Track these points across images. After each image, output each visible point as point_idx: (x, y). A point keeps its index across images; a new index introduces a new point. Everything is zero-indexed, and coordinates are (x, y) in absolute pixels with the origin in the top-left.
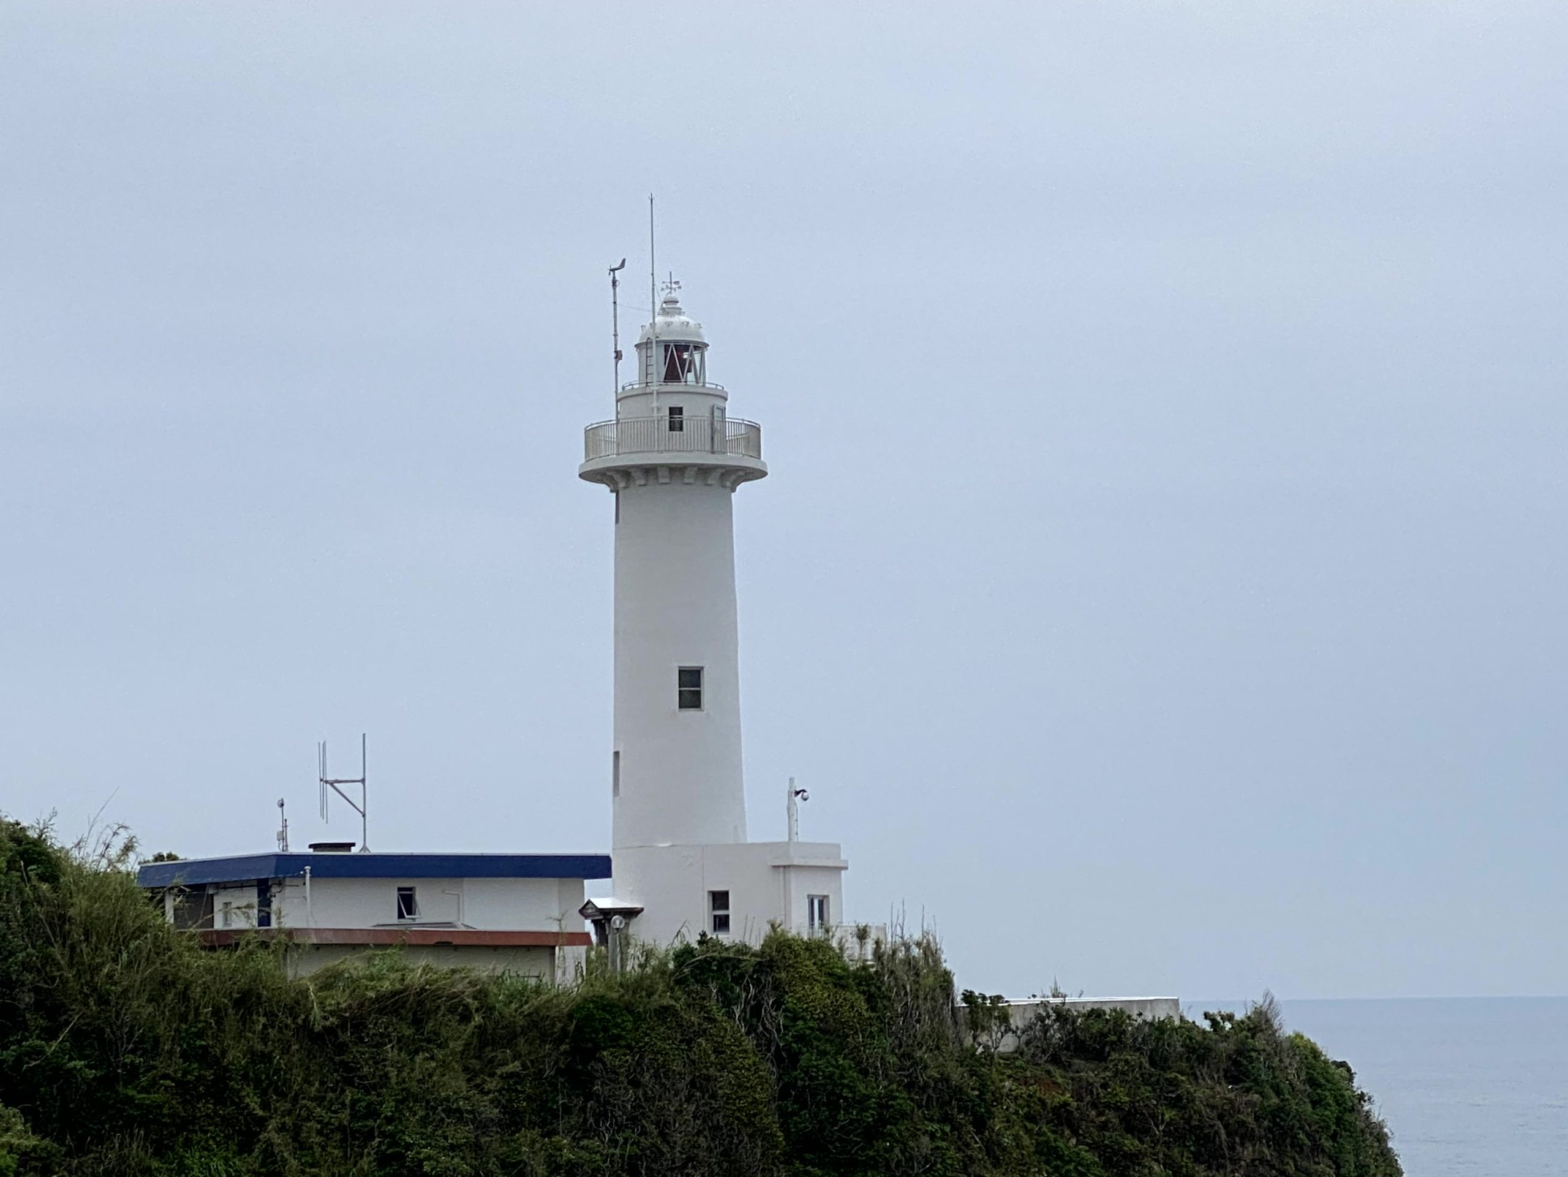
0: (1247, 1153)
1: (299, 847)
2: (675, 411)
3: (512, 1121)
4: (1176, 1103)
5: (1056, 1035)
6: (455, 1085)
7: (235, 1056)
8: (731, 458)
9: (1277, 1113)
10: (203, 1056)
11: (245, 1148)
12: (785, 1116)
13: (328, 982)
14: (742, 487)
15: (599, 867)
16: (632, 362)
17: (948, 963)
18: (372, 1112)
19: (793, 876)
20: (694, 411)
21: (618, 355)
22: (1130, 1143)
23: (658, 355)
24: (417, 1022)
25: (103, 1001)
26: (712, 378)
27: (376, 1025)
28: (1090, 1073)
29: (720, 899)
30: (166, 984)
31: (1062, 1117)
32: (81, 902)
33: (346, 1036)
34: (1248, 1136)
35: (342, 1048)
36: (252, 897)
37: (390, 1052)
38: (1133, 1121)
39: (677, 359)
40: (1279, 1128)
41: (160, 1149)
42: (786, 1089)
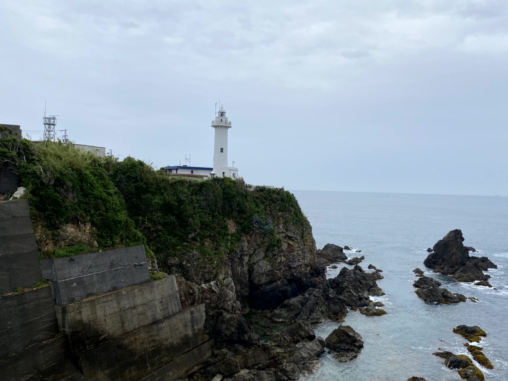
0: (278, 202)
1: (182, 165)
3: (192, 194)
4: (271, 197)
5: (258, 189)
6: (186, 190)
7: (162, 186)
8: (228, 125)
9: (282, 199)
10: (158, 186)
11: (162, 196)
12: (223, 196)
14: (229, 129)
16: (217, 114)
17: (244, 180)
18: (176, 193)
19: (231, 171)
20: (224, 120)
22: (265, 201)
23: (220, 113)
24: (182, 183)
25: (147, 179)
26: (226, 116)
27: (177, 183)
28: (261, 193)
29: (224, 173)
31: (257, 198)
32: (145, 169)
34: (278, 201)
35: (174, 186)
37: (179, 186)
38: (265, 198)
39: (222, 114)
40: (282, 200)
41: (153, 195)
42: (224, 193)
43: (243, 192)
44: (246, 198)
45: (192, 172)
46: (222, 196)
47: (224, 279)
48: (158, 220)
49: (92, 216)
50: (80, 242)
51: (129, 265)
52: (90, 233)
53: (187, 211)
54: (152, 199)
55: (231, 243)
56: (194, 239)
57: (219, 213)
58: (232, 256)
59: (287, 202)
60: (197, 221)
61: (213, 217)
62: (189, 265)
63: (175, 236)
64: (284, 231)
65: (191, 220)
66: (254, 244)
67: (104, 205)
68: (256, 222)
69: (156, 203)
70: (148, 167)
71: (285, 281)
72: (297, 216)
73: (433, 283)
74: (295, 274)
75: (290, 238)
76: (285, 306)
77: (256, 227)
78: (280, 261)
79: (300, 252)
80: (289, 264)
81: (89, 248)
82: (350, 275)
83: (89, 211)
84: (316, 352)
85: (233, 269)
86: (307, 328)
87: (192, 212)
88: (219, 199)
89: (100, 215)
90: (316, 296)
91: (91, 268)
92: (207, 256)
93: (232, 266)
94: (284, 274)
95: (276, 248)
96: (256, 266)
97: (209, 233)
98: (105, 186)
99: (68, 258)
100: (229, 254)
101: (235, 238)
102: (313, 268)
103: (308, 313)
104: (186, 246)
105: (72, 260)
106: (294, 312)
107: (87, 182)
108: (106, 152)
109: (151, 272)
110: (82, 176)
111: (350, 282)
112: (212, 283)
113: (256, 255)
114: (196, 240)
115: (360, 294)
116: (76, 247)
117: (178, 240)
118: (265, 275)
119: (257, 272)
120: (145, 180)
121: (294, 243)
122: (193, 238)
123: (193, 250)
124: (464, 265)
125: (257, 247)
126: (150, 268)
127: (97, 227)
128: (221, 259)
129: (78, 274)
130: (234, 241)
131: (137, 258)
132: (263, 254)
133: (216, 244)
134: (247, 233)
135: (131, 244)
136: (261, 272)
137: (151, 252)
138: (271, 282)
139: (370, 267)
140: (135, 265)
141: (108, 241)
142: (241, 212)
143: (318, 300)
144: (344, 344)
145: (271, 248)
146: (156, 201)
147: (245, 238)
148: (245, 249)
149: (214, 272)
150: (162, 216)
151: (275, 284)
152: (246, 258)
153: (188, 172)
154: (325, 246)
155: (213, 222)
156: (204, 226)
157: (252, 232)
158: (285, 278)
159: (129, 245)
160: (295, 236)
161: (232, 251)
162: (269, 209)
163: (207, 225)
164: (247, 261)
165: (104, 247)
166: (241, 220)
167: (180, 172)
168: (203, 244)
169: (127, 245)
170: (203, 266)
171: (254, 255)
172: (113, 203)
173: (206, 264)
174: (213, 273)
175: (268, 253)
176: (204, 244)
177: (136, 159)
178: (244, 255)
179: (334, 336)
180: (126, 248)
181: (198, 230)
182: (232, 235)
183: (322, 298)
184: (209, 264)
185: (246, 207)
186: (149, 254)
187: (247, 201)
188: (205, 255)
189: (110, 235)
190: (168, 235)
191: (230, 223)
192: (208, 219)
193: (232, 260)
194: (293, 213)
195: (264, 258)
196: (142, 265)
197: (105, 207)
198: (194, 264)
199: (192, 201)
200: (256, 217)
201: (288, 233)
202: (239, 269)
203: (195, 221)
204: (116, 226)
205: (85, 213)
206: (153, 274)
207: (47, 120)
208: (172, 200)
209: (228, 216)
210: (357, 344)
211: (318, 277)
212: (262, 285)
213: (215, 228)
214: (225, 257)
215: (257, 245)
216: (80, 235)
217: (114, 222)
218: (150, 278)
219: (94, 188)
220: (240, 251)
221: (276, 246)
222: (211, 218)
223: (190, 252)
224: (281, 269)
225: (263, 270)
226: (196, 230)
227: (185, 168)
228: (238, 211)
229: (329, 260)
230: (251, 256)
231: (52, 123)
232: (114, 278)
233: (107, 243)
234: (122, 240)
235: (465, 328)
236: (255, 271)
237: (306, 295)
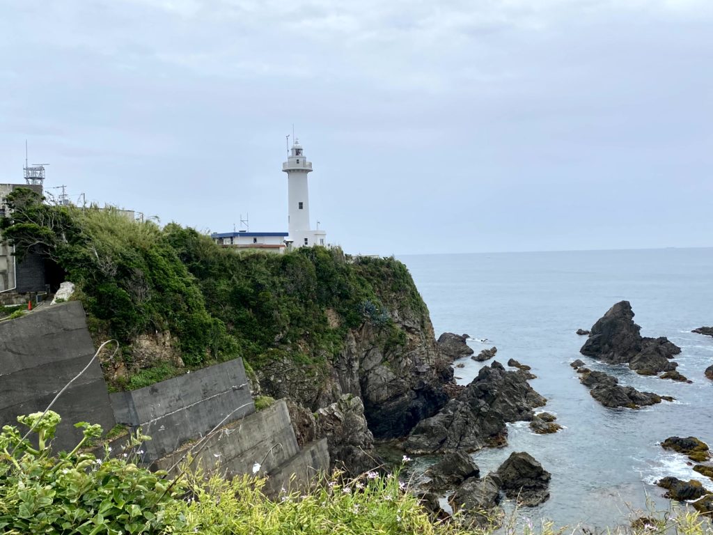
0: (390, 279)
1: (237, 231)
2: (298, 160)
3: (273, 275)
4: (379, 271)
5: (360, 261)
6: (264, 269)
7: (228, 265)
8: (307, 168)
9: (394, 273)
10: (222, 265)
11: (230, 280)
12: (317, 274)
13: (242, 253)
14: (309, 173)
15: (286, 234)
16: (290, 151)
17: (343, 249)
18: (250, 274)
19: (318, 236)
20: (301, 160)
21: (288, 151)
22: (371, 277)
23: (295, 151)
24: (257, 259)
25: (206, 256)
26: (304, 155)
27: (251, 260)
28: (365, 266)
29: (306, 240)
30: (216, 253)
31: (361, 274)
32: (200, 240)
33: (246, 262)
34: (389, 276)
35: (245, 264)
36: (230, 239)
37: (253, 264)
38: (372, 274)
39: (298, 151)
40: (395, 275)
41: (216, 280)
42: (317, 270)
43: (344, 267)
44: (348, 275)
45: (255, 240)
46: (315, 275)
47: (350, 399)
48: (227, 317)
49: (171, 319)
50: (159, 360)
51: (227, 390)
52: (171, 346)
53: (268, 300)
54: (215, 285)
55: (334, 343)
56: (283, 341)
57: (314, 300)
58: (337, 362)
59: (400, 278)
60: (285, 314)
61: (306, 306)
62: (280, 381)
63: (255, 339)
64: (400, 320)
65: (276, 313)
66: (366, 342)
67: (185, 302)
68: (366, 309)
69: (222, 291)
70: (205, 237)
71: (414, 394)
72: (414, 297)
73: (608, 379)
74: (426, 382)
76: (423, 431)
77: (367, 318)
78: (405, 364)
79: (423, 349)
80: (417, 369)
81: (174, 370)
82: (497, 378)
83: (167, 313)
84: (492, 495)
85: (341, 383)
86: (467, 461)
87: (276, 302)
88: (311, 280)
89: (182, 317)
90: (463, 412)
91: (180, 399)
92: (304, 365)
93: (339, 378)
94: (411, 384)
95: (398, 346)
96: (371, 375)
97: (303, 330)
98: (179, 273)
99: (149, 388)
100: (333, 360)
101: (339, 336)
102: (439, 370)
103: (459, 439)
104: (273, 353)
105: (154, 390)
106: (439, 438)
107: (158, 268)
108: (136, 217)
109: (253, 397)
110: (150, 259)
111: (501, 388)
112: (333, 406)
113: (369, 359)
114: (286, 343)
115: (519, 404)
116: (157, 370)
117: (260, 344)
118: (386, 388)
119: (374, 384)
120: (202, 258)
121: (414, 336)
122: (281, 340)
123: (283, 358)
124: (639, 350)
125: (371, 347)
126: (252, 392)
127: (179, 337)
128: (324, 368)
129: (165, 412)
130: (337, 341)
131: (235, 378)
132: (380, 357)
133: (314, 347)
134: (354, 327)
135: (225, 357)
136: (380, 382)
137: (250, 368)
138: (396, 397)
139: (511, 363)
140: (234, 390)
141: (196, 356)
142: (344, 296)
143: (467, 417)
144: (528, 479)
145: (392, 347)
146: (222, 288)
147: (352, 335)
148: (354, 350)
149: (317, 388)
150: (233, 310)
151: (400, 399)
152: (356, 364)
155: (307, 314)
156: (296, 320)
157: (361, 325)
158: (412, 388)
159: (223, 359)
160: (415, 326)
161: (337, 355)
162: (378, 289)
163: (299, 319)
164: (357, 369)
165: (192, 365)
166: (344, 308)
168: (295, 349)
169: (221, 360)
170: (299, 381)
171: (367, 359)
172: (196, 298)
173: (304, 378)
174: (314, 390)
175: (387, 354)
176: (298, 347)
177: (184, 227)
178: (353, 360)
179: (510, 468)
180: (221, 364)
181: (287, 328)
182: (335, 332)
183: (471, 413)
184: (308, 377)
185: (350, 289)
186: (248, 371)
187: (350, 279)
188: (301, 365)
189: (198, 347)
190: (245, 338)
191: (329, 314)
192: (300, 310)
193: (337, 368)
194: (409, 293)
195: (382, 362)
196: (242, 388)
197: (187, 304)
198: (287, 380)
199: (274, 284)
200: (365, 301)
201: (406, 322)
202: (348, 380)
203: (282, 315)
204: (205, 333)
205: (162, 316)
206: (256, 400)
207: (30, 172)
208: (245, 285)
209: (327, 303)
210: (544, 478)
211: (447, 383)
212: (382, 402)
213: (311, 323)
214: (328, 365)
215: (371, 343)
216: (158, 351)
217: (202, 325)
218: (254, 407)
219: (168, 276)
220: (347, 355)
221: (397, 343)
222: (303, 308)
223: (280, 361)
224: (406, 376)
225: (383, 379)
226: (284, 327)
227: (243, 234)
228: (339, 295)
229: (451, 356)
230: (362, 360)
231: (37, 176)
232: (210, 411)
233: (196, 360)
234: (212, 353)
235: (678, 441)
236: (370, 383)
237: (450, 411)
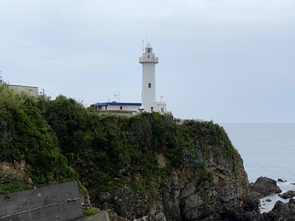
0: (208, 136)
2: (149, 56)
3: (122, 130)
4: (200, 130)
5: (187, 123)
6: (116, 126)
7: (92, 122)
8: (155, 61)
9: (211, 132)
10: (89, 122)
11: (93, 132)
12: (152, 130)
14: (156, 64)
15: (140, 104)
16: (145, 50)
17: (173, 115)
18: (106, 129)
19: (159, 106)
20: (151, 56)
21: (143, 50)
22: (194, 134)
23: (147, 49)
24: (112, 119)
26: (153, 52)
27: (107, 120)
28: (190, 127)
29: (152, 108)
31: (186, 131)
32: (76, 106)
34: (208, 134)
35: (104, 122)
37: (109, 123)
38: (194, 132)
39: (149, 50)
41: (84, 132)
42: (153, 128)
43: (172, 126)
44: (175, 132)
45: (121, 108)
46: (150, 131)
47: (156, 214)
49: (26, 154)
50: (15, 179)
51: (63, 201)
52: (24, 170)
53: (117, 146)
55: (161, 177)
56: (125, 174)
57: (149, 148)
58: (163, 190)
59: (216, 136)
60: (128, 156)
61: (143, 151)
62: (121, 200)
63: (106, 171)
64: (215, 164)
65: (121, 155)
66: (185, 178)
67: (38, 143)
68: (185, 156)
69: (87, 139)
70: (79, 104)
71: (218, 216)
72: (227, 149)
74: (228, 209)
75: (221, 171)
77: (186, 161)
78: (211, 195)
79: (232, 186)
80: (222, 199)
81: (24, 185)
85: (164, 204)
87: (122, 148)
88: (148, 134)
89: (34, 152)
91: (26, 204)
92: (138, 191)
93: (163, 200)
94: (216, 209)
95: (207, 182)
96: (187, 201)
97: (139, 167)
99: (4, 196)
100: (160, 189)
101: (165, 173)
102: (246, 202)
104: (117, 181)
105: (7, 197)
107: (21, 121)
108: (39, 91)
109: (84, 207)
113: (187, 189)
114: (127, 175)
116: (11, 184)
117: (109, 175)
118: (197, 210)
119: (189, 207)
120: (76, 117)
121: (225, 176)
122: (124, 173)
123: (124, 185)
125: (188, 181)
126: (82, 204)
127: (31, 165)
128: (152, 194)
129: (13, 212)
130: (164, 176)
131: (70, 194)
132: (194, 189)
133: (146, 178)
134: (177, 167)
135: (64, 180)
136: (193, 206)
137: (84, 187)
138: (203, 217)
140: (69, 201)
141: (42, 177)
142: (171, 146)
145: (202, 182)
146: (87, 137)
147: (175, 173)
148: (176, 183)
149: (146, 206)
150: (93, 152)
151: (207, 218)
152: (177, 193)
153: (117, 108)
154: (258, 179)
155: (143, 157)
156: (134, 161)
157: (182, 166)
158: (217, 212)
159: (62, 181)
160: (226, 169)
161: (163, 185)
162: (198, 143)
163: (137, 160)
164: (178, 196)
165: (39, 184)
166: (171, 154)
167: (109, 108)
168: (133, 180)
169: (61, 181)
170: (134, 201)
171: (185, 189)
173: (138, 199)
174: (144, 208)
175: (199, 187)
176: (135, 179)
178: (175, 189)
180: (60, 184)
181: (128, 165)
182: (162, 170)
184: (141, 199)
185: (175, 141)
186: (81, 190)
187: (176, 135)
188: (136, 190)
189: (44, 172)
191: (160, 158)
192: (138, 154)
193: (163, 194)
194: (223, 146)
195: (195, 192)
196: (75, 201)
197: (39, 144)
198: (126, 199)
199: (122, 136)
200: (186, 151)
201: (219, 166)
202: (171, 203)
203: (125, 156)
204: (50, 163)
205: (20, 151)
206: (86, 209)
208: (102, 136)
209: (158, 150)
211: (252, 211)
213: (145, 163)
214: (156, 192)
215: (188, 179)
216: (15, 173)
217: (48, 158)
218: (84, 214)
219: (28, 126)
220: (171, 186)
222: (140, 153)
223: (121, 187)
224: (213, 203)
225: (195, 204)
226: (126, 165)
227: (114, 104)
228: (167, 145)
229: (262, 193)
230: (182, 190)
232: (48, 214)
233: (41, 180)
234: (55, 177)
236: (186, 206)
